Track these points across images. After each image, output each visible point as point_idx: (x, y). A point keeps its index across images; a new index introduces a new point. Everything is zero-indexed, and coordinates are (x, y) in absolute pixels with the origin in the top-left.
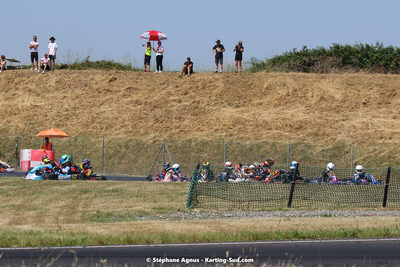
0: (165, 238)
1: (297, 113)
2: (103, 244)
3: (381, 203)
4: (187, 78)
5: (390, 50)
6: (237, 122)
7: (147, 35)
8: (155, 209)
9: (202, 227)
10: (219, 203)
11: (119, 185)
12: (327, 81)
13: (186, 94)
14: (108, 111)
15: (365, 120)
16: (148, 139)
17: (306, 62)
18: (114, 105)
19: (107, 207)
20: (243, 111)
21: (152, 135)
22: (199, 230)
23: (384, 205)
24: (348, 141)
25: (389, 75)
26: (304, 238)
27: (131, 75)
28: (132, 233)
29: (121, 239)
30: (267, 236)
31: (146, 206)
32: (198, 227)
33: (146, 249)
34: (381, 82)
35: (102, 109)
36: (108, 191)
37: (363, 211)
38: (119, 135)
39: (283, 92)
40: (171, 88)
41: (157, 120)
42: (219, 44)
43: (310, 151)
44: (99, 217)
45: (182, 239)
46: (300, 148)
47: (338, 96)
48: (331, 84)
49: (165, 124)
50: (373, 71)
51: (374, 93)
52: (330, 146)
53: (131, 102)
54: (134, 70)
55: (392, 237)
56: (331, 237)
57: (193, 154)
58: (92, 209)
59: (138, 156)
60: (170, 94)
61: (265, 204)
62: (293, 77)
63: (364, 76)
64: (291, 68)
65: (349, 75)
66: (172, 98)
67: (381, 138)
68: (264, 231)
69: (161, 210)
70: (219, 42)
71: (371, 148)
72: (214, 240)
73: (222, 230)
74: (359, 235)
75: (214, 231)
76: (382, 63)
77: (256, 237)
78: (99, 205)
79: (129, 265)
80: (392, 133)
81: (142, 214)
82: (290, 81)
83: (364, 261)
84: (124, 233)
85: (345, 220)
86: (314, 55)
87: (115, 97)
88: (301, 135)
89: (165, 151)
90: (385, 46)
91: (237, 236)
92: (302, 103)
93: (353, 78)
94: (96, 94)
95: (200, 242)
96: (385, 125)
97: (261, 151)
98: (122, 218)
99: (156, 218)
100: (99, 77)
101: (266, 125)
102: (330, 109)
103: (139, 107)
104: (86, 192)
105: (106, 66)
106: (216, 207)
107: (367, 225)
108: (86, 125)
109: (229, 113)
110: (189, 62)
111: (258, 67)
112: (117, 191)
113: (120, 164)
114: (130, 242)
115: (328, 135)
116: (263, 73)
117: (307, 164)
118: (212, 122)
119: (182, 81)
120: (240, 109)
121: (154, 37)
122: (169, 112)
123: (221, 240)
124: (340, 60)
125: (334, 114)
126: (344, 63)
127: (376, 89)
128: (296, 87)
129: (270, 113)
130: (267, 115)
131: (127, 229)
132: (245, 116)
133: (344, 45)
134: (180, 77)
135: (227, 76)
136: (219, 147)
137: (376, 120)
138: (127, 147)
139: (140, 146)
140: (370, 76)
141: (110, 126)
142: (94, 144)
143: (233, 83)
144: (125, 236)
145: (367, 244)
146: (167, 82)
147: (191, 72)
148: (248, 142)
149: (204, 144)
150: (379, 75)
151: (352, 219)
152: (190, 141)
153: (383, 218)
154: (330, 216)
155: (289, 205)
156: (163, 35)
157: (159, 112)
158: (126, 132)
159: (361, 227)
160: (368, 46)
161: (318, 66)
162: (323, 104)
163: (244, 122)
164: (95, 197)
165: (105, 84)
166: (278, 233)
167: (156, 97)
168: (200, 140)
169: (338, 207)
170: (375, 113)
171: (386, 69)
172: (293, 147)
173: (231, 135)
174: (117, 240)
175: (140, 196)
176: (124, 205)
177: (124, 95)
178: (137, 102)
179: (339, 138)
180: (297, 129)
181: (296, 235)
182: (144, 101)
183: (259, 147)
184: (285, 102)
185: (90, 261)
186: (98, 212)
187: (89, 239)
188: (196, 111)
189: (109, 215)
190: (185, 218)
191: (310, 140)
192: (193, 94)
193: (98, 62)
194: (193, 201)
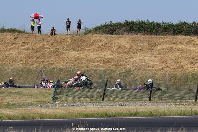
0: (41, 116)
1: (107, 55)
2: (11, 119)
3: (149, 99)
4: (52, 37)
5: (154, 23)
6: (77, 59)
7: (33, 16)
8: (37, 102)
9: (60, 111)
10: (68, 99)
11: (19, 90)
12: (122, 39)
13: (52, 45)
14: (14, 53)
15: (140, 58)
16: (33, 67)
17: (111, 29)
18: (16, 51)
19: (13, 101)
20: (80, 54)
21: (35, 65)
22: (58, 112)
23: (150, 100)
24: (132, 68)
25: (153, 36)
26: (110, 116)
27: (25, 35)
28: (25, 114)
29: (20, 117)
30: (92, 115)
31: (32, 100)
32: (58, 111)
33: (32, 121)
34: (148, 39)
35: (11, 52)
36: (13, 93)
37: (139, 103)
38: (19, 65)
39: (100, 44)
40: (45, 42)
41: (38, 58)
42: (69, 21)
43: (113, 73)
44: (9, 106)
45: (50, 117)
46: (109, 72)
47: (128, 46)
48: (124, 40)
49: (41, 60)
50: (145, 34)
51: (145, 45)
52: (123, 71)
53: (25, 49)
54: (27, 33)
55: (154, 116)
56: (123, 116)
57: (55, 75)
58: (5, 102)
59: (28, 76)
60: (44, 45)
61: (91, 99)
62: (105, 36)
63: (140, 36)
64: (104, 32)
65: (133, 36)
66: (45, 47)
67: (149, 67)
68: (90, 113)
69: (40, 102)
70: (68, 19)
71: (144, 72)
72: (66, 117)
73: (69, 112)
74: (138, 115)
75: (65, 113)
76: (149, 30)
77: (87, 116)
78: (9, 100)
79: (24, 130)
80: (154, 65)
81: (30, 104)
82: (103, 38)
83: (140, 128)
84: (21, 114)
85: (130, 107)
86: (115, 26)
87: (17, 46)
88: (109, 65)
89: (42, 73)
90: (151, 22)
91: (77, 115)
92: (109, 50)
93: (135, 37)
94: (8, 45)
95: (59, 118)
96: (151, 60)
97: (90, 73)
98: (20, 106)
99: (37, 106)
100: (9, 37)
101: (92, 61)
102: (124, 53)
103: (29, 51)
104: (2, 93)
105: (13, 31)
106: (66, 101)
107: (141, 110)
108: (3, 60)
109: (73, 54)
110: (54, 29)
111: (88, 32)
112: (18, 93)
113: (19, 79)
114: (24, 118)
115: (123, 65)
116: (90, 35)
117: (112, 80)
118: (65, 59)
119: (50, 38)
120: (79, 52)
121: (36, 17)
122: (43, 54)
123: (69, 117)
124: (128, 28)
125: (126, 55)
126: (130, 30)
127: (146, 43)
128: (107, 42)
129: (94, 55)
130: (92, 55)
131: (23, 112)
132: (82, 56)
133: (130, 21)
134: (49, 36)
135: (72, 36)
136: (68, 71)
137: (146, 58)
138: (23, 71)
139: (29, 71)
140: (144, 36)
141: (14, 61)
142: (6, 70)
143: (76, 40)
144: (22, 115)
145: (142, 119)
146: (43, 39)
147: (55, 34)
148: (83, 69)
149: (61, 70)
150: (148, 36)
151: (134, 107)
152: (54, 68)
153: (150, 107)
154: (123, 105)
155: (103, 100)
156: (41, 16)
157: (39, 54)
158: (22, 64)
159: (139, 111)
160: (142, 22)
161: (118, 31)
162: (120, 50)
163: (81, 59)
164: (7, 96)
165: (12, 40)
166: (97, 114)
167: (38, 46)
168: (59, 68)
169: (127, 101)
170: (145, 55)
171: (151, 33)
172: (105, 71)
173: (74, 66)
174: (18, 117)
175: (29, 95)
176: (21, 100)
177: (21, 46)
178: (28, 49)
179: (128, 67)
180: (107, 62)
181: (106, 115)
182: (31, 48)
183: (88, 71)
184: (101, 49)
185: (4, 128)
186: (8, 103)
187: (4, 117)
188: (57, 53)
189: (14, 105)
190: (52, 106)
191: (113, 68)
192: (56, 45)
193: (8, 29)
194: (55, 98)
